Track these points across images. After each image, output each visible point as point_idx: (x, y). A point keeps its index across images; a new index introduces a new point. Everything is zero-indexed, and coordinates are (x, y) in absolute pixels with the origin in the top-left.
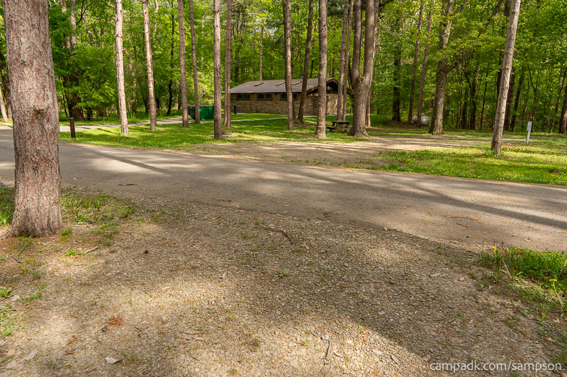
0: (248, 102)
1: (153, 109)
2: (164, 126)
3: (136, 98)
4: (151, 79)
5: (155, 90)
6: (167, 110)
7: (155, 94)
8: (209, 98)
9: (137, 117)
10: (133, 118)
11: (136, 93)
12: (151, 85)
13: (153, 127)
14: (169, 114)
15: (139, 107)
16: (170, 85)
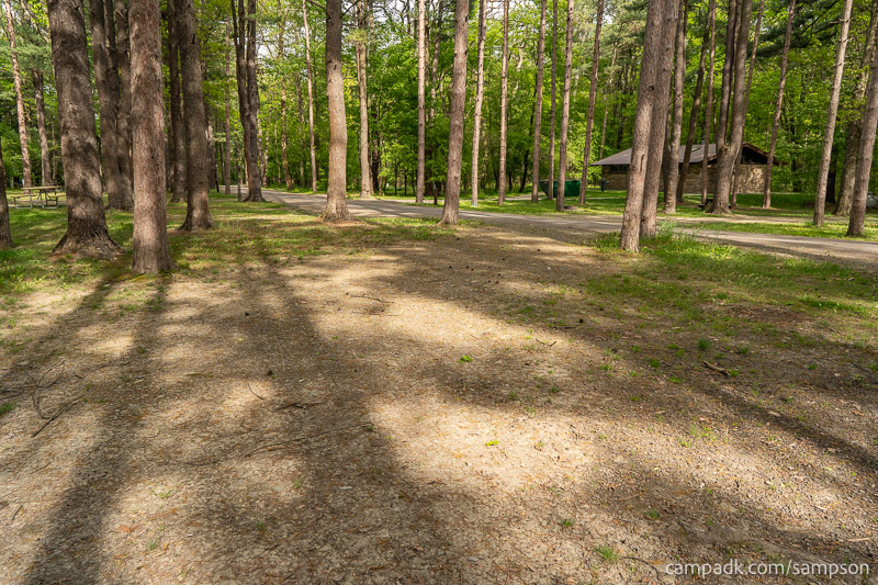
0: (624, 176)
1: (503, 184)
2: (513, 201)
3: (487, 172)
4: (503, 152)
5: (507, 163)
6: (519, 185)
7: (507, 168)
8: (577, 171)
9: (486, 193)
10: (483, 195)
11: (487, 166)
12: (503, 159)
13: (501, 201)
14: (522, 190)
15: (489, 182)
16: (526, 156)
